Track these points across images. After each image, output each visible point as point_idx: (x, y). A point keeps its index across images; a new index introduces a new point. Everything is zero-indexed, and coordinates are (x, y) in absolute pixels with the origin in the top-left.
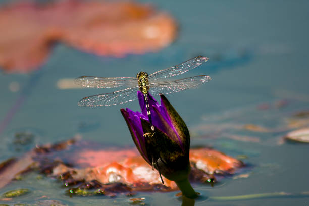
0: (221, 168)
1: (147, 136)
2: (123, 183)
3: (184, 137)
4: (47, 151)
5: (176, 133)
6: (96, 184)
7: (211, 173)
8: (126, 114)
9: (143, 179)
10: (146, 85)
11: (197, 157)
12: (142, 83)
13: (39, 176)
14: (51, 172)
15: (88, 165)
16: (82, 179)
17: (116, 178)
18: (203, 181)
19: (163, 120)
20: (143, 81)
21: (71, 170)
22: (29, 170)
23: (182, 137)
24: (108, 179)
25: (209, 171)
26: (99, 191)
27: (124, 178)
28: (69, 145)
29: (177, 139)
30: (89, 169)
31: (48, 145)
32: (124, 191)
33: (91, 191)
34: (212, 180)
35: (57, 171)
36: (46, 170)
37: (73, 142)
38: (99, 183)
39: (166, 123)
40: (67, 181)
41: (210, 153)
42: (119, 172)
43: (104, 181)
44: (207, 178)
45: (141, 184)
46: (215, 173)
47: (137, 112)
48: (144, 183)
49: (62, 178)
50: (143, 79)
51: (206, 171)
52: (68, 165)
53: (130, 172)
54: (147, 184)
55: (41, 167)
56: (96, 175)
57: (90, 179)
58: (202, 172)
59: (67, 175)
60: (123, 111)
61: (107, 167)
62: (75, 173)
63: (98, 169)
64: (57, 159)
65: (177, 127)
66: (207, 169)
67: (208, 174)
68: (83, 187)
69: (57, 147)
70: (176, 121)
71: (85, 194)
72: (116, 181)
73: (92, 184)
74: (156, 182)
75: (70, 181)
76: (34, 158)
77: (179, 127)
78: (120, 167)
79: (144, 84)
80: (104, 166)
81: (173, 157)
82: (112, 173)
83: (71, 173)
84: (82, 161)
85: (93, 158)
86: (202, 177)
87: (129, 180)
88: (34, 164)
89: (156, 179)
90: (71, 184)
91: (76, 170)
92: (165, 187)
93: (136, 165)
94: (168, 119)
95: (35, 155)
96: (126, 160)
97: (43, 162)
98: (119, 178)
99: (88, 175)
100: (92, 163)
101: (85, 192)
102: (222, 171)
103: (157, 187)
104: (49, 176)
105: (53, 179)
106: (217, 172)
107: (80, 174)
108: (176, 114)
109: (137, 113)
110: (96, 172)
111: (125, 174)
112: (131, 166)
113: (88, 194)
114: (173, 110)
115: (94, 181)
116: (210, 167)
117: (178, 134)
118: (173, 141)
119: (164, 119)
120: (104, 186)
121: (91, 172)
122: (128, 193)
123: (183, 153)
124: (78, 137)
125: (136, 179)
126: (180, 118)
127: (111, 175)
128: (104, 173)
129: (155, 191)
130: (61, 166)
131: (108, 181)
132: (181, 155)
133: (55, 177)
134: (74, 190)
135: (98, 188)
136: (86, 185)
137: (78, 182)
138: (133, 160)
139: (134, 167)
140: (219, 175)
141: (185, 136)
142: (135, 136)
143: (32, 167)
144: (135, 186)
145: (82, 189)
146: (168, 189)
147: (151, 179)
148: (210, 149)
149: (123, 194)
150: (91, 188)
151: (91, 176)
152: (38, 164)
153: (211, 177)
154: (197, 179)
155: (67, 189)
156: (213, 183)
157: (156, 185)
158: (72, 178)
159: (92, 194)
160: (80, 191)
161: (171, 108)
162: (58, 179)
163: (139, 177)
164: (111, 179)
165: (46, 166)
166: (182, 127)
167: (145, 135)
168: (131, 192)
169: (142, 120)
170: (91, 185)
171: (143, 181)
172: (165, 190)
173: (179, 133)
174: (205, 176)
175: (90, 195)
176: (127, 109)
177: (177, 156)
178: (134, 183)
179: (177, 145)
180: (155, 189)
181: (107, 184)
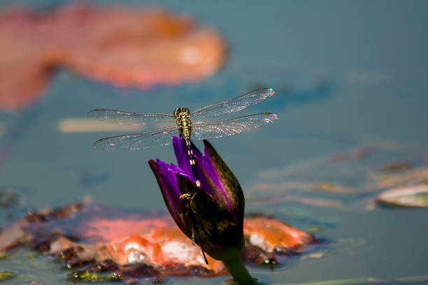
0: (284, 245)
1: (185, 198)
2: (149, 264)
3: (236, 200)
4: (42, 218)
5: (225, 193)
6: (111, 266)
7: (270, 250)
8: (156, 166)
9: (176, 259)
10: (187, 125)
11: (250, 229)
12: (182, 122)
13: (31, 254)
14: (48, 248)
15: (100, 239)
16: (91, 257)
17: (139, 257)
18: (259, 262)
19: (207, 175)
20: (184, 120)
21: (75, 245)
22: (17, 245)
23: (233, 200)
24: (127, 259)
25: (267, 248)
26: (114, 275)
27: (150, 257)
28: (74, 210)
29: (226, 202)
30: (100, 245)
31: (45, 211)
32: (148, 275)
33: (103, 275)
34: (271, 260)
35: (56, 247)
36: (41, 246)
37: (79, 206)
38: (115, 263)
39: (211, 181)
40: (70, 261)
41: (269, 224)
42: (143, 249)
43: (122, 261)
44: (265, 258)
45: (173, 266)
46: (275, 250)
47: (172, 164)
48: (177, 264)
49: (63, 257)
50: (183, 117)
51: (264, 248)
52: (72, 238)
53: (158, 248)
54: (182, 266)
55: (34, 241)
56: (110, 253)
57: (102, 258)
58: (258, 249)
59: (69, 253)
60: (151, 163)
61: (126, 242)
62: (81, 249)
63: (114, 245)
64: (57, 230)
65: (226, 186)
66: (265, 245)
67: (265, 253)
68: (93, 269)
69: (57, 213)
70: (226, 178)
71: (95, 279)
72: (138, 261)
73: (104, 265)
74: (194, 263)
75: (74, 261)
76: (24, 229)
77: (229, 185)
78: (144, 243)
79: (185, 124)
80: (122, 240)
81: (221, 227)
82: (132, 250)
83: (76, 250)
84: (91, 233)
85: (107, 228)
86: (257, 257)
87: (156, 261)
88: (24, 237)
89: (194, 259)
90: (75, 266)
91: (83, 245)
92: (206, 270)
93: (166, 239)
94: (214, 175)
95: (26, 224)
96: (153, 232)
97: (37, 234)
98: (142, 257)
99: (100, 253)
100: (107, 237)
101: (95, 276)
102: (285, 248)
103: (196, 270)
104: (45, 253)
105: (51, 258)
106: (278, 250)
107: (88, 252)
108: (225, 168)
109: (172, 166)
110: (110, 249)
111: (150, 252)
112: (160, 240)
113: (99, 279)
114: (222, 162)
115: (107, 261)
116: (269, 243)
117: (228, 196)
118: (221, 206)
119: (209, 175)
120: (121, 268)
121: (104, 248)
122: (155, 278)
123: (234, 222)
124: (88, 199)
125: (166, 259)
126: (231, 174)
127: (132, 253)
128: (121, 250)
129: (192, 275)
130: (62, 240)
131: (128, 261)
132: (232, 224)
133: (53, 255)
134: (79, 273)
135: (113, 271)
136: (96, 266)
137: (85, 263)
138: (162, 233)
139: (163, 242)
140: (281, 253)
141: (238, 199)
142: (168, 198)
143: (21, 241)
144: (164, 268)
145: (91, 272)
146: (210, 274)
147: (187, 259)
148: (270, 217)
149: (147, 279)
150: (104, 270)
151: (104, 255)
152: (29, 238)
153: (271, 256)
154: (250, 259)
155: (70, 272)
156: (273, 264)
157: (194, 267)
158: (76, 256)
159: (104, 278)
160: (87, 274)
161: (219, 160)
162: (57, 258)
163: (171, 256)
164: (132, 259)
165: (42, 240)
166: (234, 185)
167: (182, 196)
168: (159, 277)
169: (178, 175)
170: (103, 267)
171: (175, 261)
172: (206, 274)
173: (230, 194)
174: (262, 255)
175: (102, 280)
176: (158, 160)
177: (226, 226)
178: (163, 264)
179: (226, 211)
180: (192, 272)
181: (125, 266)
